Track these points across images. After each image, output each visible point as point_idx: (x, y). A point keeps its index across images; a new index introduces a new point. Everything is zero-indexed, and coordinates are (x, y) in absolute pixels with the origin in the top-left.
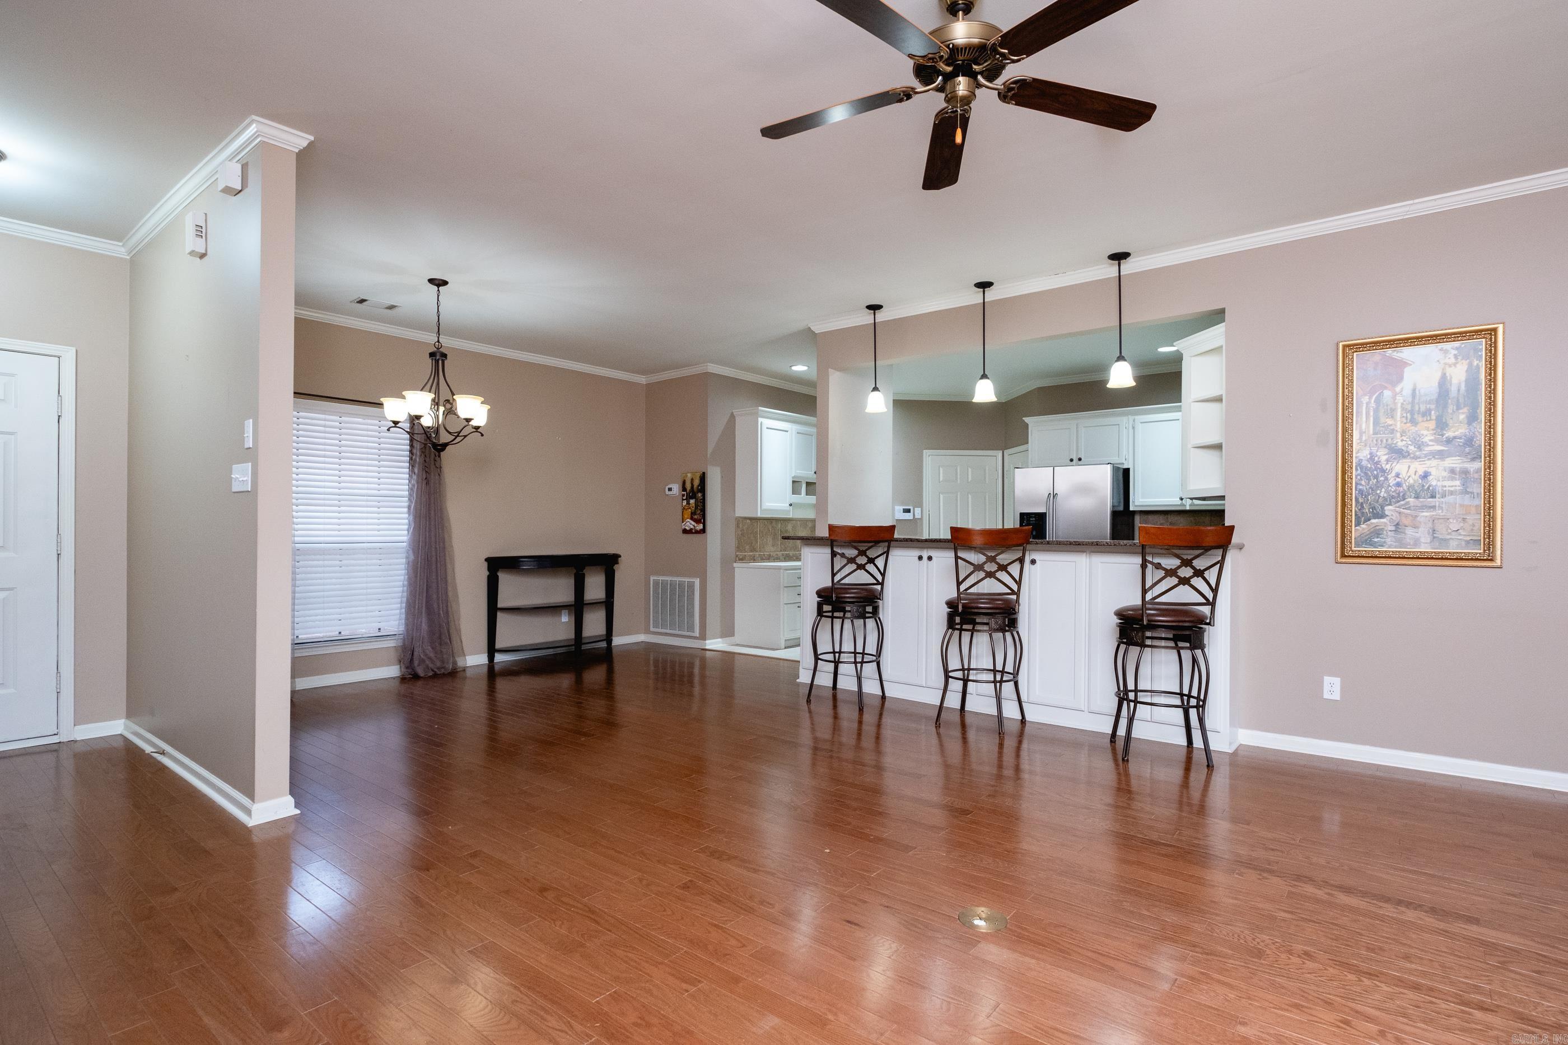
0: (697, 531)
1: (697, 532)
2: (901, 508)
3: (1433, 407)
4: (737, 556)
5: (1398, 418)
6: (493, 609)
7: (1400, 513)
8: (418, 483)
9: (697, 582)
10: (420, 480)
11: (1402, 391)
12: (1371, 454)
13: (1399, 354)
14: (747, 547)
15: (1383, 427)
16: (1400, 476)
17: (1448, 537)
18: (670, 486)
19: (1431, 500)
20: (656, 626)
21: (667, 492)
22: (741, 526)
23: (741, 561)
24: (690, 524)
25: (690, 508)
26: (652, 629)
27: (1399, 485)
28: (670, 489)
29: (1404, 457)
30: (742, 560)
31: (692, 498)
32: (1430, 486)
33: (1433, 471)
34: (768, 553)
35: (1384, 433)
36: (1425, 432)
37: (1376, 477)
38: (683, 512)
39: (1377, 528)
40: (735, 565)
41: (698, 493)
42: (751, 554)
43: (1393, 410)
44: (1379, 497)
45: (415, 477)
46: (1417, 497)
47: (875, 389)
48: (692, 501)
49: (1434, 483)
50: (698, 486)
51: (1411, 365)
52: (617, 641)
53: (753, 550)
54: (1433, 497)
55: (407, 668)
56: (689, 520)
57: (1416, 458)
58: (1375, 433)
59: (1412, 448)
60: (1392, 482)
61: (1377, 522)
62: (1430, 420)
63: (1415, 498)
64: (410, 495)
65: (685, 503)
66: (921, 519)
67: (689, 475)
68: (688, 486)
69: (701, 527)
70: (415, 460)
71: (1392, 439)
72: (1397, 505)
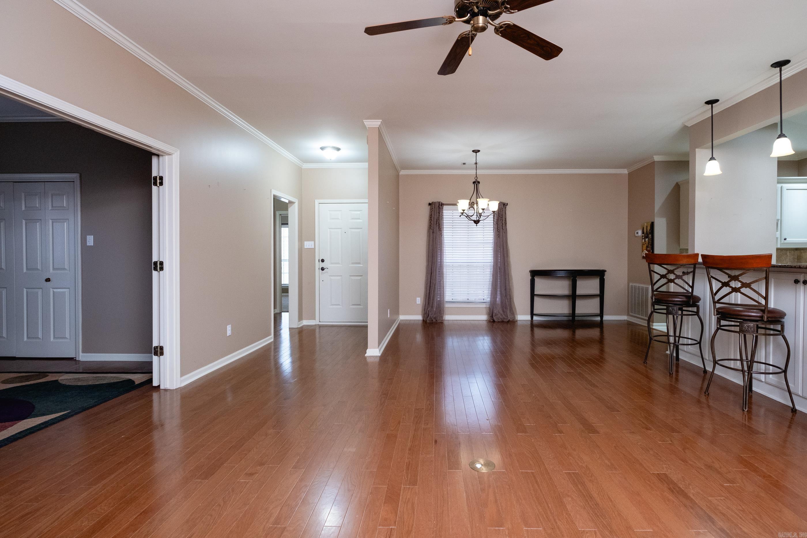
6: (533, 295)
18: (637, 231)
20: (633, 313)
24: (646, 253)
25: (646, 244)
26: (630, 314)
28: (637, 233)
31: (647, 237)
38: (642, 246)
41: (650, 234)
47: (712, 158)
48: (647, 240)
50: (650, 230)
52: (606, 318)
56: (645, 250)
65: (644, 240)
67: (645, 224)
68: (645, 232)
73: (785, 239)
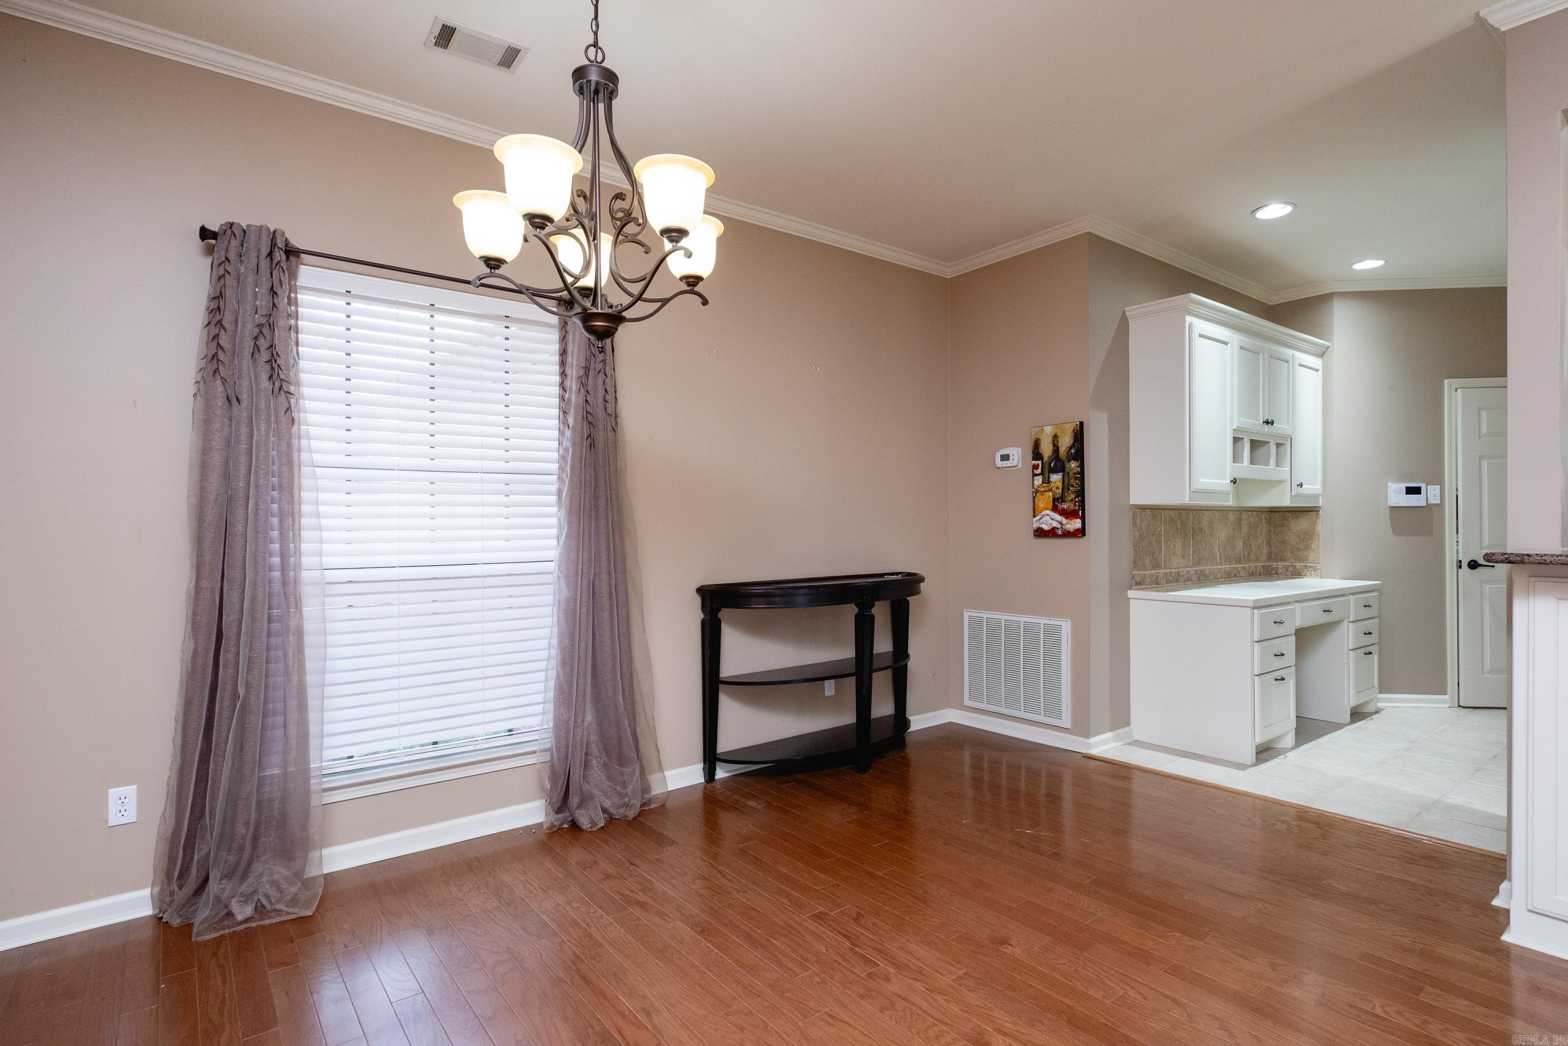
0: (1069, 532)
1: (1067, 534)
2: (1403, 486)
4: (1133, 577)
6: (712, 685)
8: (574, 445)
9: (1066, 627)
10: (578, 439)
14: (1147, 561)
18: (1004, 452)
20: (975, 695)
21: (999, 463)
22: (1138, 520)
23: (1138, 587)
24: (1050, 520)
25: (1051, 490)
26: (967, 702)
28: (1005, 458)
30: (1140, 584)
31: (1054, 471)
34: (1176, 570)
38: (1034, 498)
40: (1131, 593)
41: (1069, 461)
42: (1153, 572)
45: (568, 433)
48: (1056, 478)
50: (1070, 448)
52: (913, 723)
53: (1156, 566)
55: (558, 811)
56: (1047, 512)
64: (561, 469)
65: (1038, 481)
66: (1441, 506)
67: (1049, 430)
68: (1047, 450)
69: (1077, 524)
70: (569, 399)
73: (1301, 485)
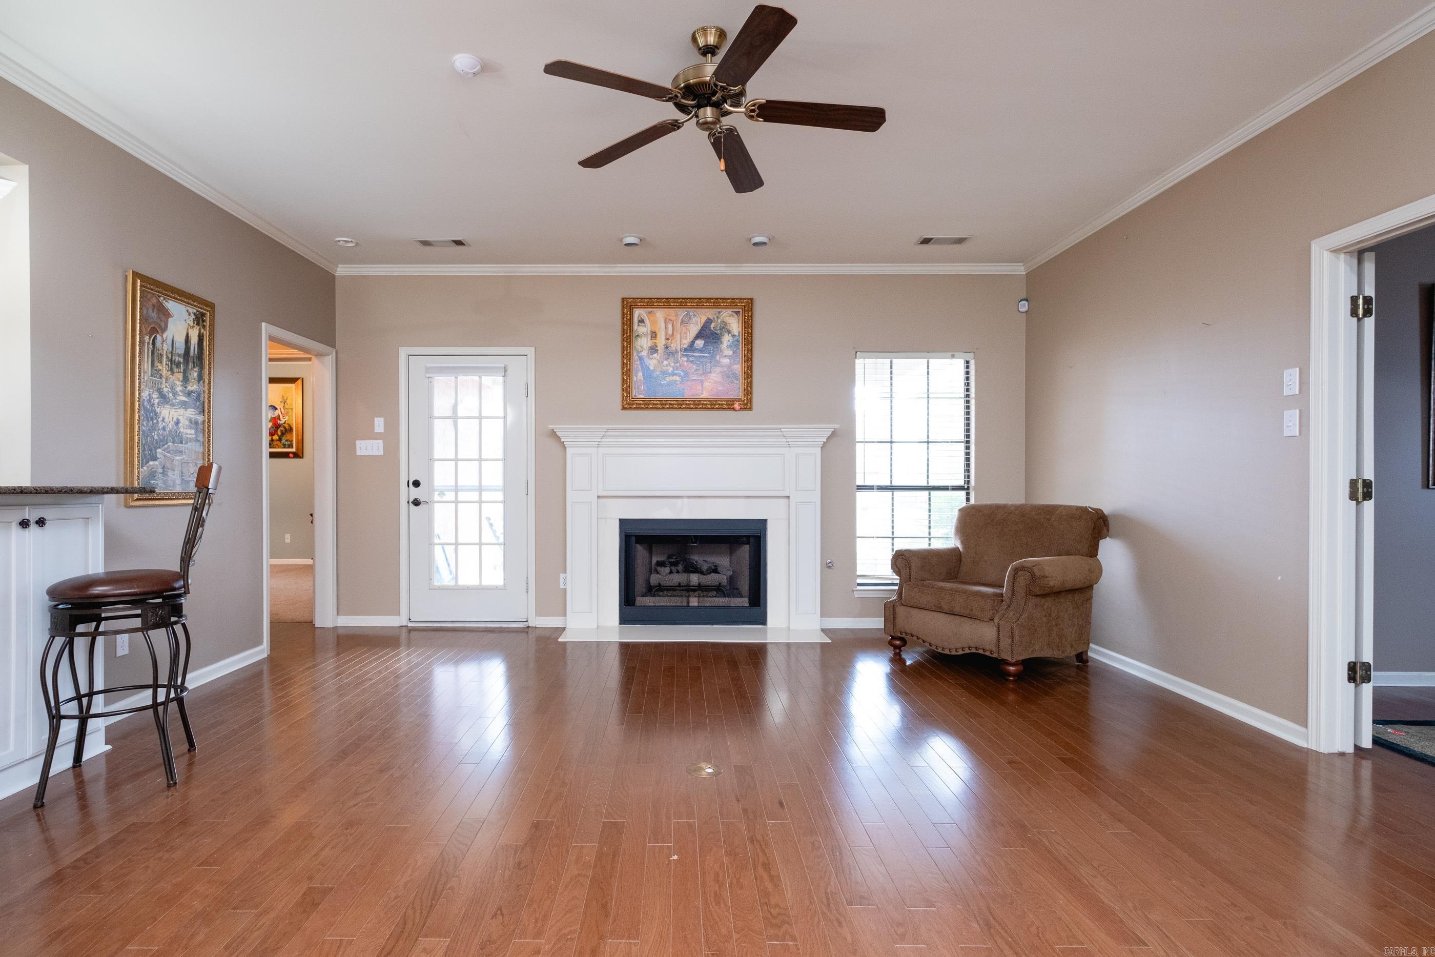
3: (182, 360)
5: (164, 366)
7: (165, 456)
11: (166, 340)
12: (149, 395)
13: (166, 303)
15: (156, 370)
16: (165, 421)
17: (189, 479)
19: (180, 445)
27: (164, 429)
29: (167, 403)
32: (180, 432)
33: (181, 418)
35: (156, 377)
36: (177, 383)
37: (152, 420)
39: (153, 470)
43: (161, 355)
44: (154, 439)
46: (173, 442)
49: (182, 430)
51: (172, 317)
54: (181, 443)
57: (172, 405)
58: (152, 375)
59: (171, 395)
60: (161, 425)
61: (153, 465)
62: (180, 372)
63: (172, 442)
71: (161, 384)
72: (164, 448)
